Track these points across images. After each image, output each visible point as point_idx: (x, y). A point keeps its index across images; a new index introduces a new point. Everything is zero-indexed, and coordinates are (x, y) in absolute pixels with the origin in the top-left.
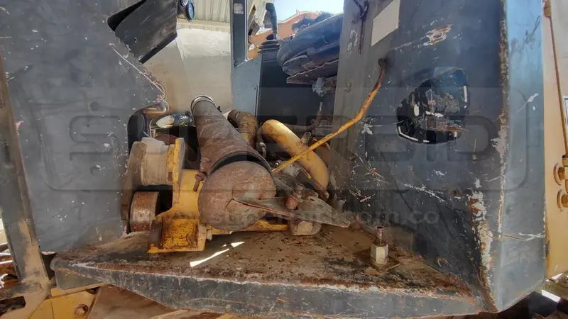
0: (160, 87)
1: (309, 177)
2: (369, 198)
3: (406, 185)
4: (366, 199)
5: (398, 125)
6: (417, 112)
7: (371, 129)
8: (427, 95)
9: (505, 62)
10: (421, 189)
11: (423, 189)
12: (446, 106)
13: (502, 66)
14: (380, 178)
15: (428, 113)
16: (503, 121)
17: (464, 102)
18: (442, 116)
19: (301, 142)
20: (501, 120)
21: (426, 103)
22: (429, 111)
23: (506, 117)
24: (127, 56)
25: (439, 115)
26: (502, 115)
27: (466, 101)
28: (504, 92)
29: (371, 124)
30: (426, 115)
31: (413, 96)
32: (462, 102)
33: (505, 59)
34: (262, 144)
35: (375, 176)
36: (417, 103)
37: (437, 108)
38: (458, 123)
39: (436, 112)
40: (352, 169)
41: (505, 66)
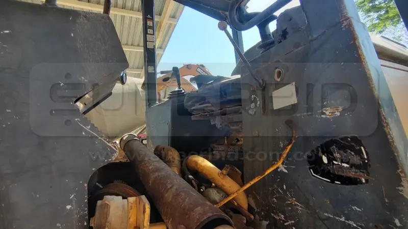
0: (114, 146)
1: (236, 204)
2: (293, 222)
3: (326, 214)
4: (290, 222)
5: (310, 168)
6: (325, 160)
7: (285, 168)
8: (332, 150)
9: (390, 134)
10: (341, 219)
11: (343, 219)
12: (349, 159)
13: (389, 136)
14: (301, 207)
15: (335, 162)
16: (402, 175)
17: (365, 158)
18: (348, 166)
19: (223, 174)
20: (401, 174)
21: (332, 155)
22: (336, 161)
23: (403, 172)
24: (89, 127)
25: (345, 165)
26: (400, 170)
27: (366, 157)
28: (396, 154)
29: (285, 165)
30: (333, 164)
31: (319, 149)
32: (362, 158)
33: (389, 132)
34: (190, 176)
35: (296, 205)
36: (323, 154)
37: (342, 160)
38: (363, 172)
39: (342, 162)
40: (273, 198)
41: (391, 136)
